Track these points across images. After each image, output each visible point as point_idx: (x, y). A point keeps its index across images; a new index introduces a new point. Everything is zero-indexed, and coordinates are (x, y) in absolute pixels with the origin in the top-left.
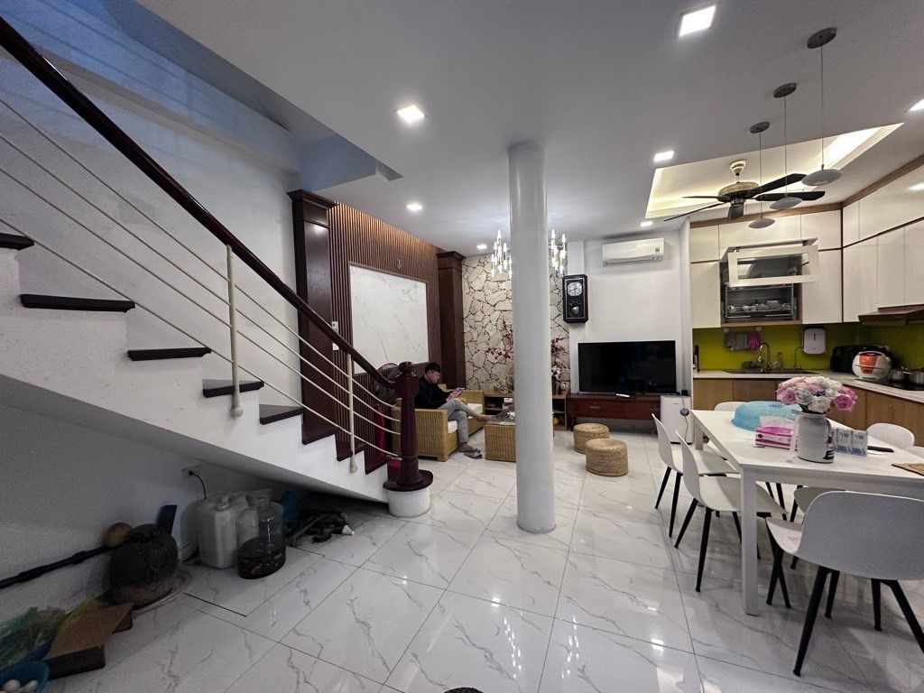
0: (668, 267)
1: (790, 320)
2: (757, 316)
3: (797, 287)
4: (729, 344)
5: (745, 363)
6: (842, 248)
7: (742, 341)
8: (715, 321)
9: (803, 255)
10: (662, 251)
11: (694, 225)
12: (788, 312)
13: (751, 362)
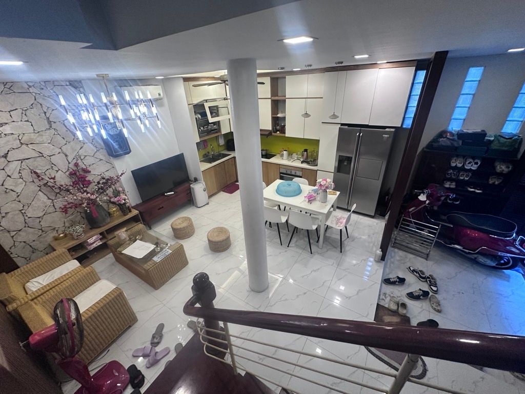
1: (218, 132)
8: (198, 139)
10: (162, 95)
12: (216, 129)
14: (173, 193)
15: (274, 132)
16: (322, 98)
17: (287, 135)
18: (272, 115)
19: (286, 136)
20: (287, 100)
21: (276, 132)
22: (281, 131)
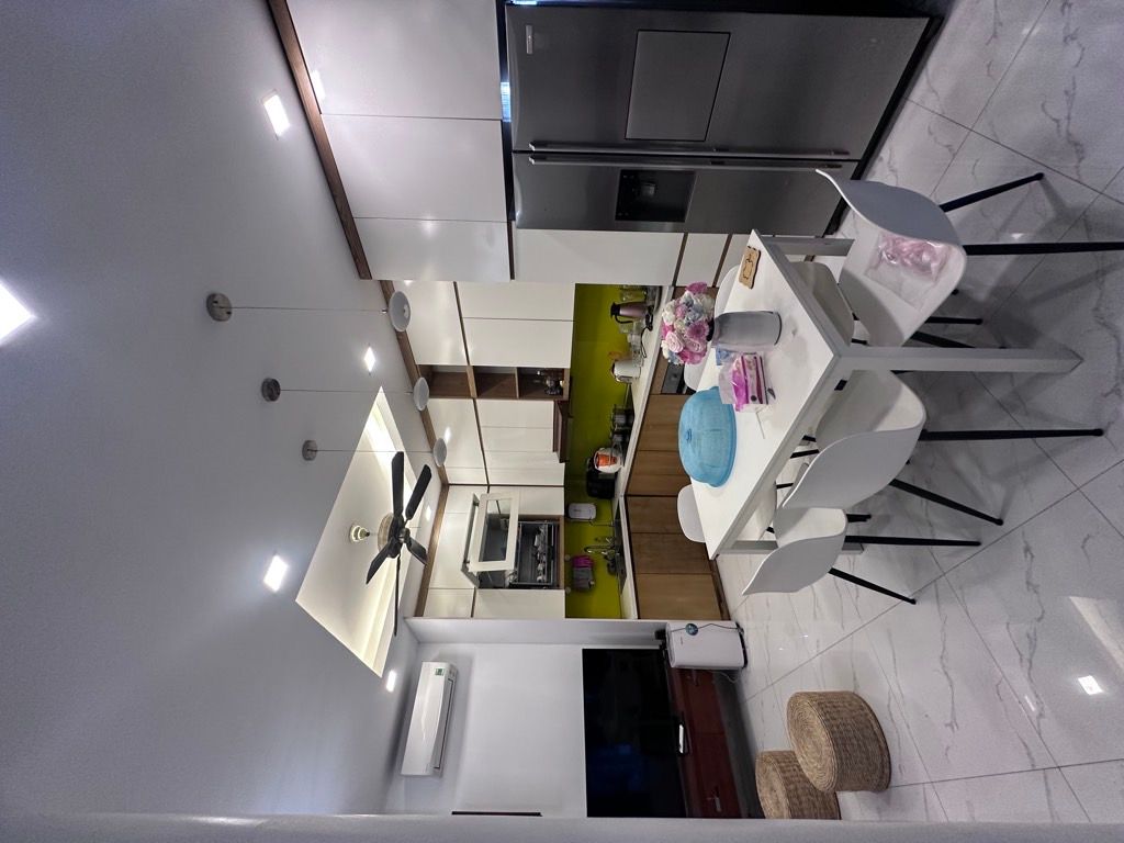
0: (470, 661)
1: (559, 526)
2: (552, 554)
3: (521, 518)
4: (587, 586)
5: (609, 571)
6: (489, 486)
7: (583, 574)
8: (558, 597)
9: (489, 512)
10: (443, 666)
11: (419, 612)
12: (550, 529)
13: (608, 565)
14: (681, 727)
15: (561, 393)
16: (455, 283)
17: (566, 364)
18: (514, 398)
19: (569, 366)
20: (472, 364)
21: (561, 389)
22: (558, 376)
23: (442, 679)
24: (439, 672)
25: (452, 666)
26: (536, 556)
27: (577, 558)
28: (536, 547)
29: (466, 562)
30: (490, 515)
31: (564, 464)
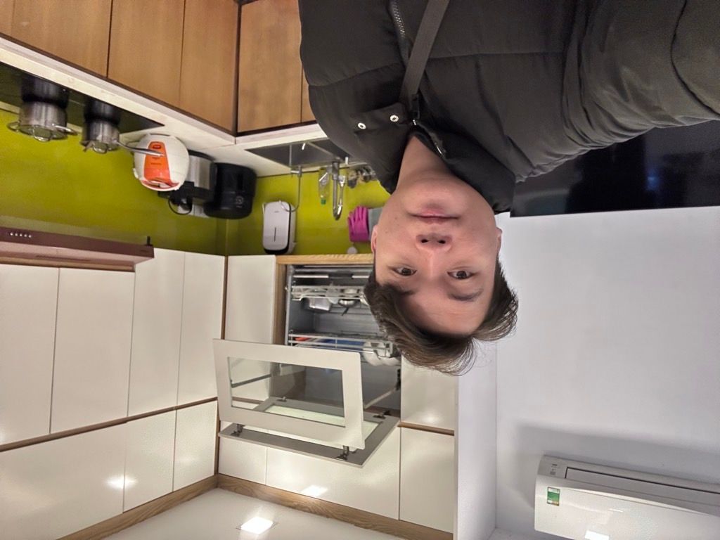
12: (300, 282)
23: (567, 494)
24: (553, 497)
25: (542, 471)
26: (348, 307)
27: (352, 234)
28: (332, 306)
29: (345, 455)
30: (272, 394)
31: (156, 251)
